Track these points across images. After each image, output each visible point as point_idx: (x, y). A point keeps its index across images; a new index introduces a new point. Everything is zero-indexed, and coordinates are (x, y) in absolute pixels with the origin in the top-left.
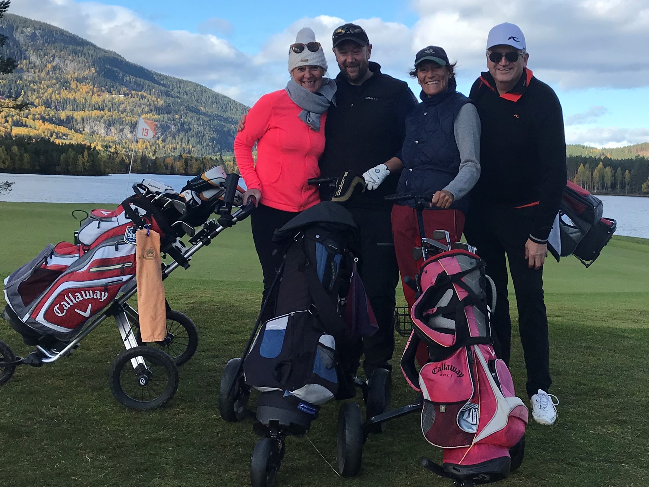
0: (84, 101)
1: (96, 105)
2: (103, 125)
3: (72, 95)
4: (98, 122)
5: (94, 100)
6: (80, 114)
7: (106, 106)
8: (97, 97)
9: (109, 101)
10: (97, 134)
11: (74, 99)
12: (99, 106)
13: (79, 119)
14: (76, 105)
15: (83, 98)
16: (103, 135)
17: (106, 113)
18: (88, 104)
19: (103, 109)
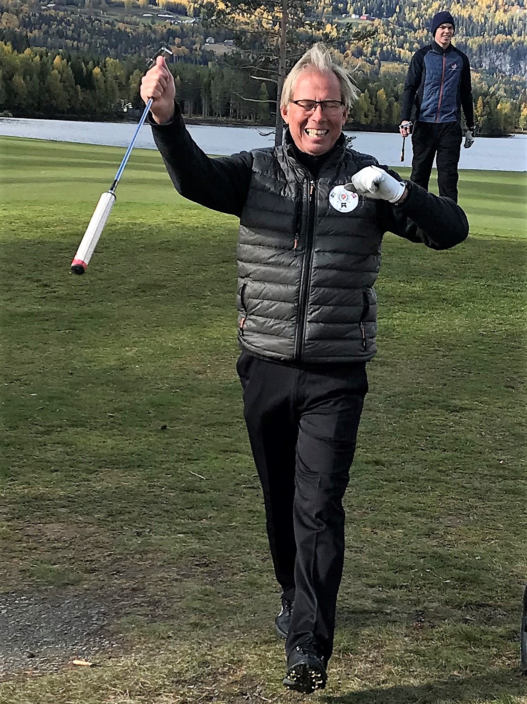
0: (483, 21)
1: (500, 26)
2: (508, 58)
3: (467, 11)
4: (502, 53)
5: (499, 18)
6: (477, 41)
7: (515, 28)
8: (502, 14)
9: (520, 19)
10: (500, 71)
11: (470, 17)
12: (504, 29)
13: (475, 47)
14: (471, 26)
15: (483, 15)
16: (508, 74)
17: (515, 38)
18: (490, 24)
19: (510, 33)
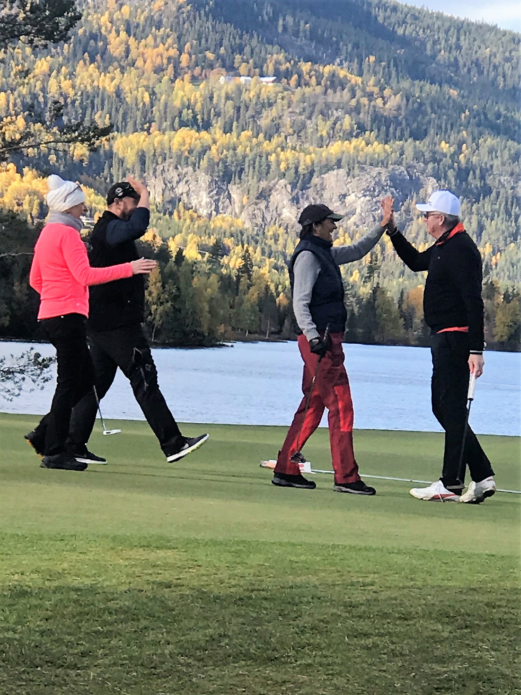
0: (147, 99)
1: (185, 111)
2: (204, 179)
3: (113, 79)
4: (190, 168)
5: (181, 93)
6: (134, 142)
7: (218, 115)
8: (189, 86)
9: (228, 98)
10: (187, 208)
11: (118, 93)
12: (195, 117)
13: (131, 158)
14: (121, 111)
15: (147, 88)
16: (204, 212)
17: (218, 136)
18: (162, 108)
19: (207, 126)
